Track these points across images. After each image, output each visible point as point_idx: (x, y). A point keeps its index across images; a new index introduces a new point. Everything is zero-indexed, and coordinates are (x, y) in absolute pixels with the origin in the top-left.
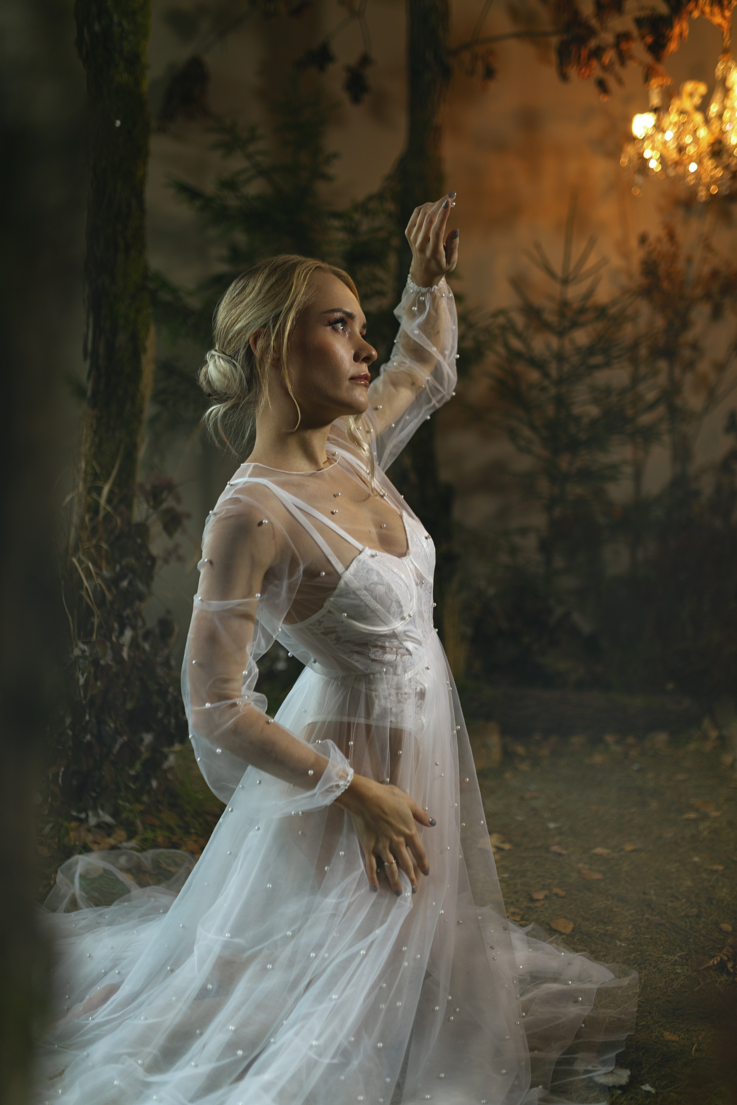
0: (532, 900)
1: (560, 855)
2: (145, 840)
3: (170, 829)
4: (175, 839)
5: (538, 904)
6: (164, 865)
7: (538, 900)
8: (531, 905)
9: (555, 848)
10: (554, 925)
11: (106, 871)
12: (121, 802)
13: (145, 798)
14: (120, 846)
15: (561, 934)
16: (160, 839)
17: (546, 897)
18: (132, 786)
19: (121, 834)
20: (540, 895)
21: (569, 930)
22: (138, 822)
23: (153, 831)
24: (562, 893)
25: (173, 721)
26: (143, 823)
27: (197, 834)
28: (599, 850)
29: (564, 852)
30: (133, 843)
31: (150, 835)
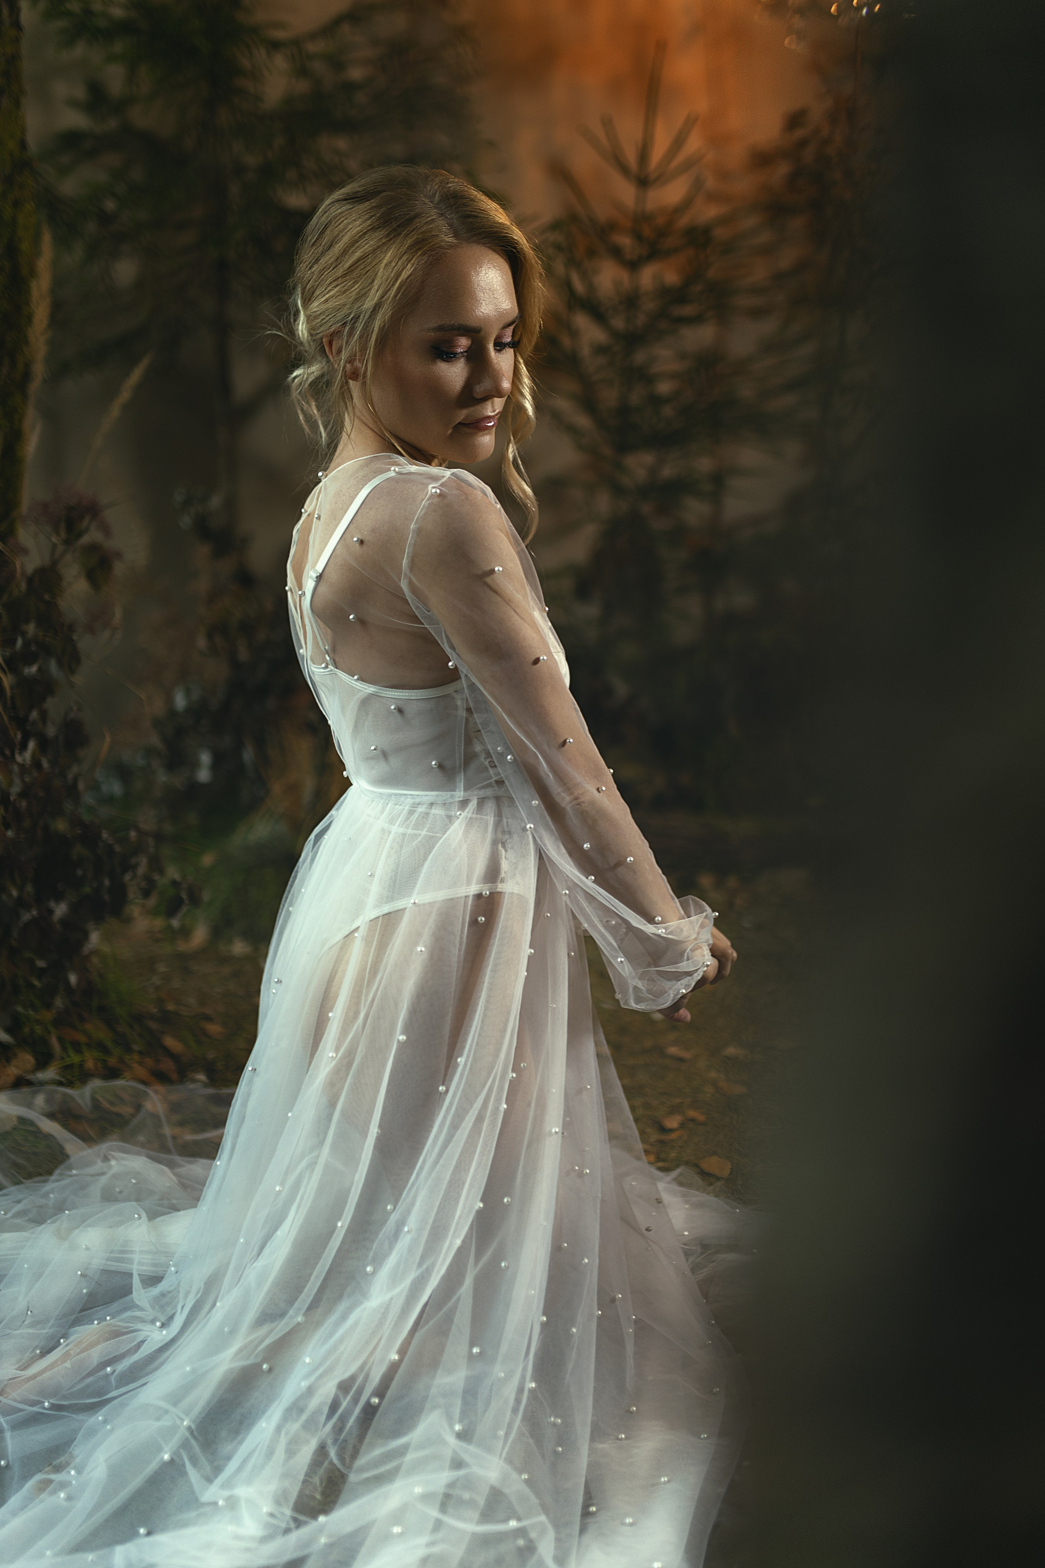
0: (663, 1130)
1: (681, 1060)
2: (68, 1067)
3: (102, 1047)
4: (112, 1061)
5: (673, 1136)
6: (106, 1105)
7: (671, 1130)
8: (663, 1137)
9: (673, 1050)
10: (704, 1166)
11: (22, 1120)
12: (20, 1009)
13: (59, 1002)
14: (30, 1077)
15: (718, 1179)
16: (90, 1064)
17: (682, 1126)
18: (36, 983)
19: (27, 1059)
20: (672, 1122)
21: (726, 1172)
22: (54, 1041)
23: (79, 1051)
24: (701, 1118)
25: (107, 882)
26: (61, 1040)
27: (140, 1053)
28: (731, 1051)
29: (687, 1055)
30: (50, 1074)
31: (75, 1059)
